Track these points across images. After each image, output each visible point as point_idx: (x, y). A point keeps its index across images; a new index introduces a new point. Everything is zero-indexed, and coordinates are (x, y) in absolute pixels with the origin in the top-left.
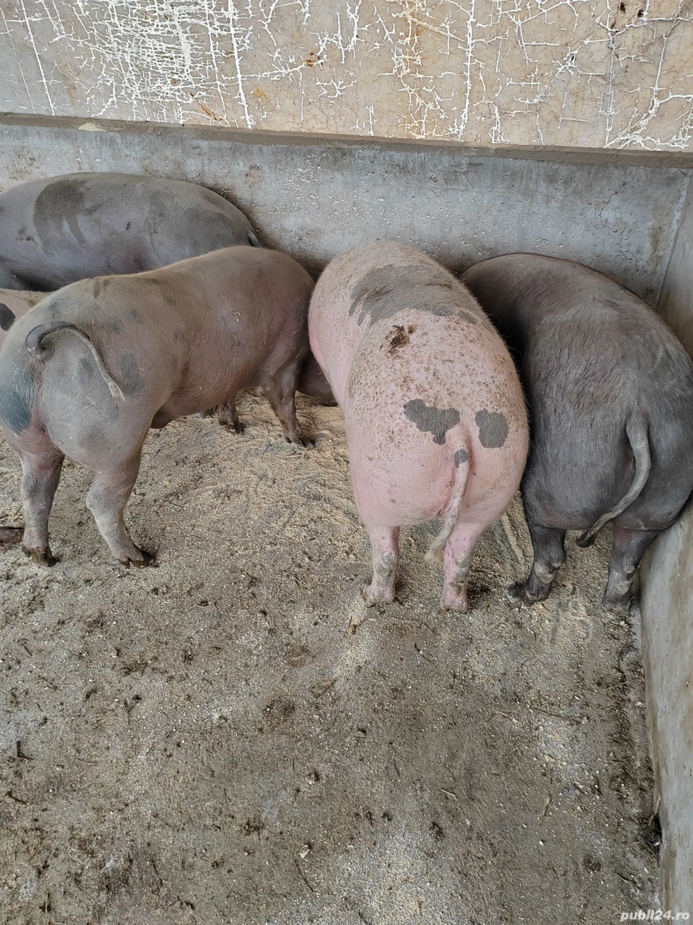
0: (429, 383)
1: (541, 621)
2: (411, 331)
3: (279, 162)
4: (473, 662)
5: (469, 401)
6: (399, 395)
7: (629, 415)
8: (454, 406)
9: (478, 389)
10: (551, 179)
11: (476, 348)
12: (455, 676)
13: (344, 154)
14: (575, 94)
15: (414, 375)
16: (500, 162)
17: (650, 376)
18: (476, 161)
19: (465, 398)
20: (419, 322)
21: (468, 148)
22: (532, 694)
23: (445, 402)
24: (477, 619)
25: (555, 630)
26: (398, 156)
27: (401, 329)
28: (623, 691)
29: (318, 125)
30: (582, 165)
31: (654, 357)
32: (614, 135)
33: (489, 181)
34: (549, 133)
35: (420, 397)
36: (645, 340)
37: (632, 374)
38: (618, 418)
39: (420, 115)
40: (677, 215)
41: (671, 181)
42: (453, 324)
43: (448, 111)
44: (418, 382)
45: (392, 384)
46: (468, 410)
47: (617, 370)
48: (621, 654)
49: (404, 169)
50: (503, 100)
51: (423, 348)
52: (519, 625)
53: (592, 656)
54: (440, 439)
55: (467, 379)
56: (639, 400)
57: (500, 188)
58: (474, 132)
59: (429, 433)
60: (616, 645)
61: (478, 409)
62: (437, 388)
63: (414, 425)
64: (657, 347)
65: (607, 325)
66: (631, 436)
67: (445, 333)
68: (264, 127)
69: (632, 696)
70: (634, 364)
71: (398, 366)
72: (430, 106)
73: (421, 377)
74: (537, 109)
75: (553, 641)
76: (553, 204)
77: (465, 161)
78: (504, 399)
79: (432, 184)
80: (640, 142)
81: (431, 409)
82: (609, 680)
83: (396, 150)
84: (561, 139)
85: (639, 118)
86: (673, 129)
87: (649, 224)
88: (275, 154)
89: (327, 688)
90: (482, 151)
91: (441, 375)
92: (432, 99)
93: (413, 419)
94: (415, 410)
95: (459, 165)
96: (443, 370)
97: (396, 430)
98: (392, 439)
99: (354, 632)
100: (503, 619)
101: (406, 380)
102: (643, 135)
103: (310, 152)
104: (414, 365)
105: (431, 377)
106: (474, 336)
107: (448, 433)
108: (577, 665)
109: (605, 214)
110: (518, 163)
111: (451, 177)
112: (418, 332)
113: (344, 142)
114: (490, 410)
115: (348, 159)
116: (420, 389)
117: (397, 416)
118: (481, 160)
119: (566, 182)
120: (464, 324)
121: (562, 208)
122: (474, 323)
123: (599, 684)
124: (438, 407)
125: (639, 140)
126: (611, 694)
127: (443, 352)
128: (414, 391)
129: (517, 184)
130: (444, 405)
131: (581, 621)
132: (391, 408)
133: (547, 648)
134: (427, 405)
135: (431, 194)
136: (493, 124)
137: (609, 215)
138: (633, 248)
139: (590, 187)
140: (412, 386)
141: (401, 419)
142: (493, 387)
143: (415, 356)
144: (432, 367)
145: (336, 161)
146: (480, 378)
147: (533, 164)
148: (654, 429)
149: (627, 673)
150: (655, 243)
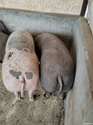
0: (15, 66)
1: (48, 102)
2: (12, 54)
3: (6, 14)
4: (34, 113)
5: (24, 70)
6: (8, 68)
7: (58, 75)
8: (20, 71)
9: (26, 67)
10: (54, 19)
11: (26, 58)
12: (30, 117)
13: (18, 13)
14: (58, 3)
15: (12, 64)
16: (45, 15)
17: (63, 67)
18: (41, 15)
19: (23, 69)
20: (15, 52)
21: (39, 13)
22: (44, 120)
23: (18, 70)
24: (37, 102)
25: (50, 104)
26: (27, 14)
27: (11, 53)
28: (61, 118)
29: (13, 7)
30: (59, 17)
31: (64, 62)
32: (65, 11)
33: (43, 19)
34: (54, 10)
35: (13, 69)
36: (62, 58)
37: (59, 67)
38: (56, 76)
39: (31, 6)
40: (75, 26)
41: (74, 20)
42: (22, 52)
43: (36, 5)
44: (12, 66)
45: (7, 66)
46: (23, 72)
47: (56, 65)
48: (61, 109)
49: (28, 16)
50: (46, 4)
51: (14, 58)
52: (44, 103)
53: (56, 110)
54: (18, 78)
55: (23, 65)
56: (60, 72)
57: (45, 20)
58: (41, 10)
59: (15, 77)
60: (61, 107)
61: (26, 72)
62: (17, 67)
63: (11, 75)
64: (65, 60)
65: (55, 54)
66: (59, 79)
67: (20, 54)
68: (4, 7)
69: (62, 120)
70: (59, 64)
71: (9, 62)
72: (33, 4)
73: (13, 65)
74: (52, 6)
75: (50, 107)
76: (55, 24)
77: (39, 15)
78: (32, 69)
79: (33, 19)
80: (69, 13)
81: (15, 72)
82: (58, 116)
83: (27, 12)
84: (56, 11)
85: (69, 8)
86: (75, 11)
87: (71, 28)
88: (5, 12)
89: (4, 121)
90: (42, 13)
91: (18, 64)
92: (33, 3)
93: (11, 74)
94: (12, 72)
95: (38, 16)
96: (18, 63)
97: (8, 76)
98: (7, 78)
99: (13, 107)
100: (41, 102)
101: (10, 65)
102: (70, 11)
103: (11, 12)
104: (12, 62)
105: (15, 65)
106: (26, 55)
107: (19, 77)
108: (53, 113)
109: (63, 26)
110: (48, 16)
111: (37, 18)
112: (14, 54)
113: (17, 10)
114: (28, 72)
115: (18, 14)
116: (13, 67)
117: (8, 73)
118: (42, 15)
119: (56, 20)
120: (24, 52)
121: (56, 24)
122: (27, 52)
123: (56, 117)
124: (17, 71)
125: (69, 12)
126: (58, 119)
127: (19, 59)
128: (11, 68)
129: (48, 20)
130: (18, 71)
131: (55, 102)
132: (7, 71)
133: (48, 109)
134: (14, 71)
135: (34, 21)
136: (44, 8)
137: (64, 26)
138: (68, 32)
139: (61, 21)
140: (11, 67)
141: (9, 74)
142: (29, 66)
143: (12, 60)
144: (16, 62)
145: (16, 14)
146: (26, 65)
147: (51, 16)
148: (63, 78)
149: (62, 114)
150: (72, 31)
